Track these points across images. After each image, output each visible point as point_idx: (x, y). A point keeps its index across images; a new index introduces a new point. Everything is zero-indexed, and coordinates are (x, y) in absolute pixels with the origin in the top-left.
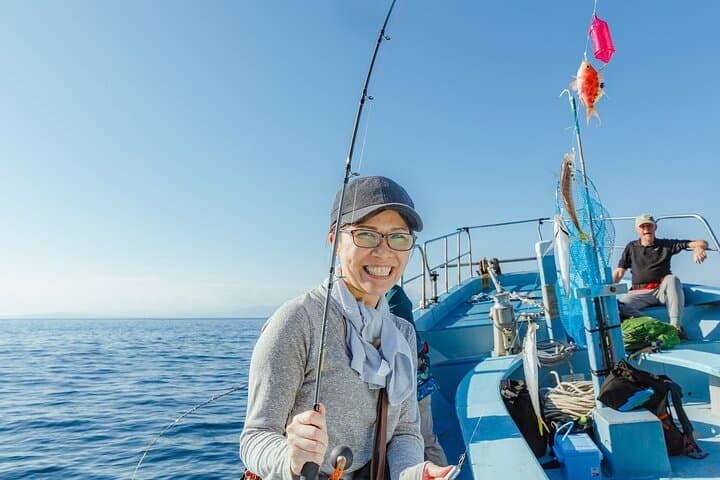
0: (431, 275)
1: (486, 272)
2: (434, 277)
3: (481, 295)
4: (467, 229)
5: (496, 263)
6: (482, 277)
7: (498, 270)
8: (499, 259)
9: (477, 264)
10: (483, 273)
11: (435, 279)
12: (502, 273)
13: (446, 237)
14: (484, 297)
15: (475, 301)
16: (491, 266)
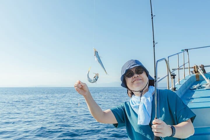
0: (172, 75)
1: (198, 72)
2: (174, 76)
3: (198, 85)
4: (187, 50)
5: (203, 67)
6: (195, 74)
7: (204, 71)
8: (204, 65)
9: (193, 68)
10: (196, 72)
11: (174, 78)
12: (206, 72)
13: (178, 54)
14: (200, 86)
15: (195, 89)
16: (200, 69)
